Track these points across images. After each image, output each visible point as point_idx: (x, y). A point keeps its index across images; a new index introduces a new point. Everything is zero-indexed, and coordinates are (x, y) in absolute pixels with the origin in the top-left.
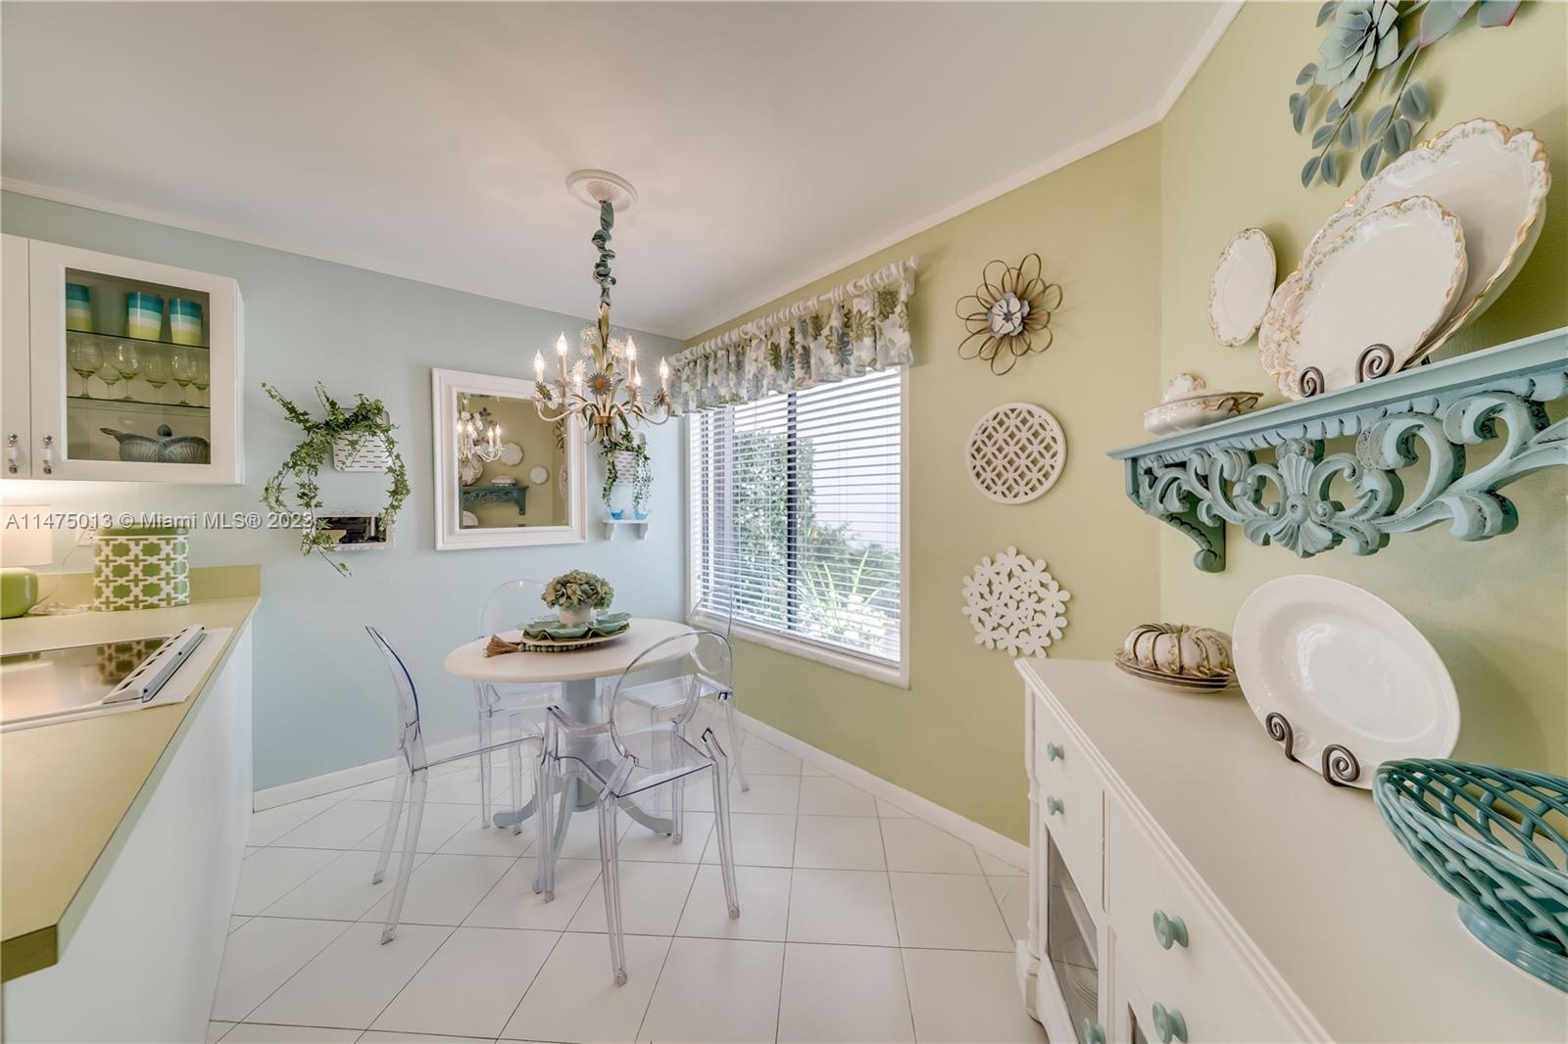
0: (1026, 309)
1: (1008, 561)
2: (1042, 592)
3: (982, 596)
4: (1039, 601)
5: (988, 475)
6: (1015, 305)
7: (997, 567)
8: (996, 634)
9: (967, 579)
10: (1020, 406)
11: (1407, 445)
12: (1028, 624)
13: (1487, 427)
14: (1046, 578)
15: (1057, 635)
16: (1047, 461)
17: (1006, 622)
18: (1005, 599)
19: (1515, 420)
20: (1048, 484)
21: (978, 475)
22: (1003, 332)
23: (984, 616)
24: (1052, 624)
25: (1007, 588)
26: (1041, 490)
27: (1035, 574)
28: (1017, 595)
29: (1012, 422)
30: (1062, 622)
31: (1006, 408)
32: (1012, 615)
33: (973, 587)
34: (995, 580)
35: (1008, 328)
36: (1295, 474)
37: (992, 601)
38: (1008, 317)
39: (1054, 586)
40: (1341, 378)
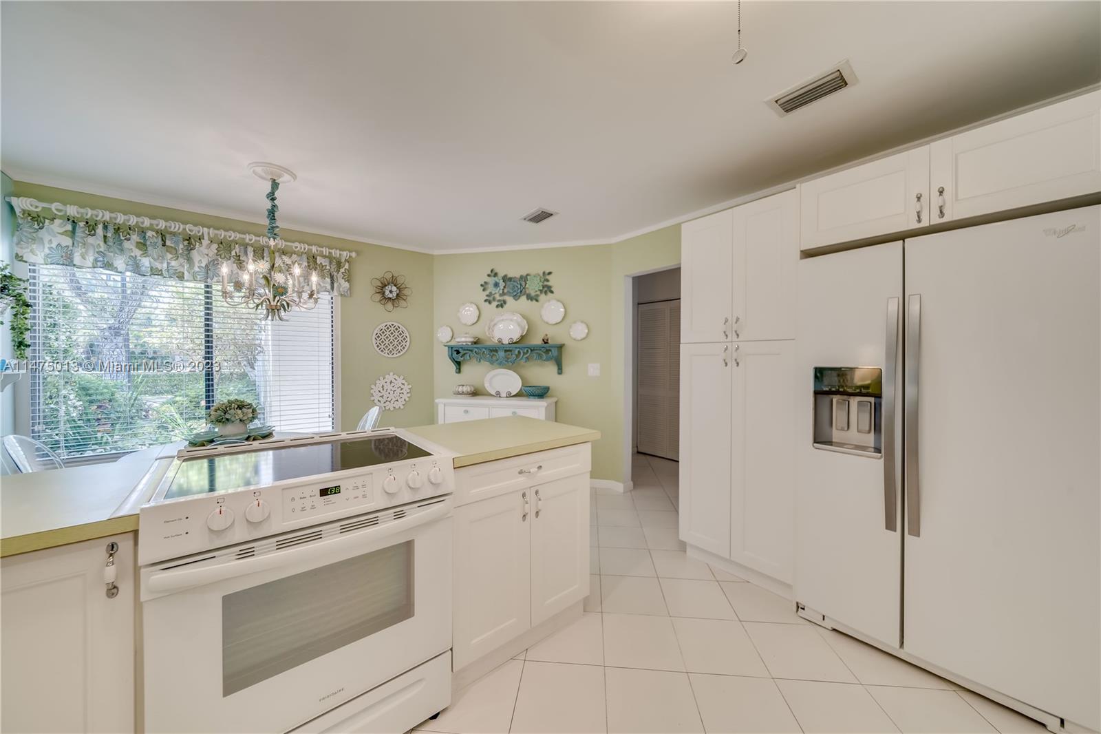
0: (398, 292)
1: (390, 377)
2: (402, 386)
3: (379, 391)
4: (402, 389)
5: (382, 347)
6: (394, 289)
7: (385, 380)
8: (385, 405)
9: (373, 386)
10: (395, 324)
11: (519, 352)
12: (398, 398)
13: (527, 351)
14: (404, 382)
15: (407, 399)
16: (404, 343)
17: (389, 399)
18: (389, 391)
19: (529, 350)
20: (404, 351)
21: (378, 346)
22: (389, 296)
23: (380, 399)
24: (405, 396)
25: (390, 387)
26: (402, 353)
27: (400, 380)
28: (393, 389)
29: (392, 329)
30: (409, 395)
31: (390, 323)
32: (391, 396)
33: (375, 390)
34: (385, 385)
35: (390, 296)
36: (501, 354)
37: (384, 393)
38: (391, 292)
39: (406, 384)
40: (505, 342)
